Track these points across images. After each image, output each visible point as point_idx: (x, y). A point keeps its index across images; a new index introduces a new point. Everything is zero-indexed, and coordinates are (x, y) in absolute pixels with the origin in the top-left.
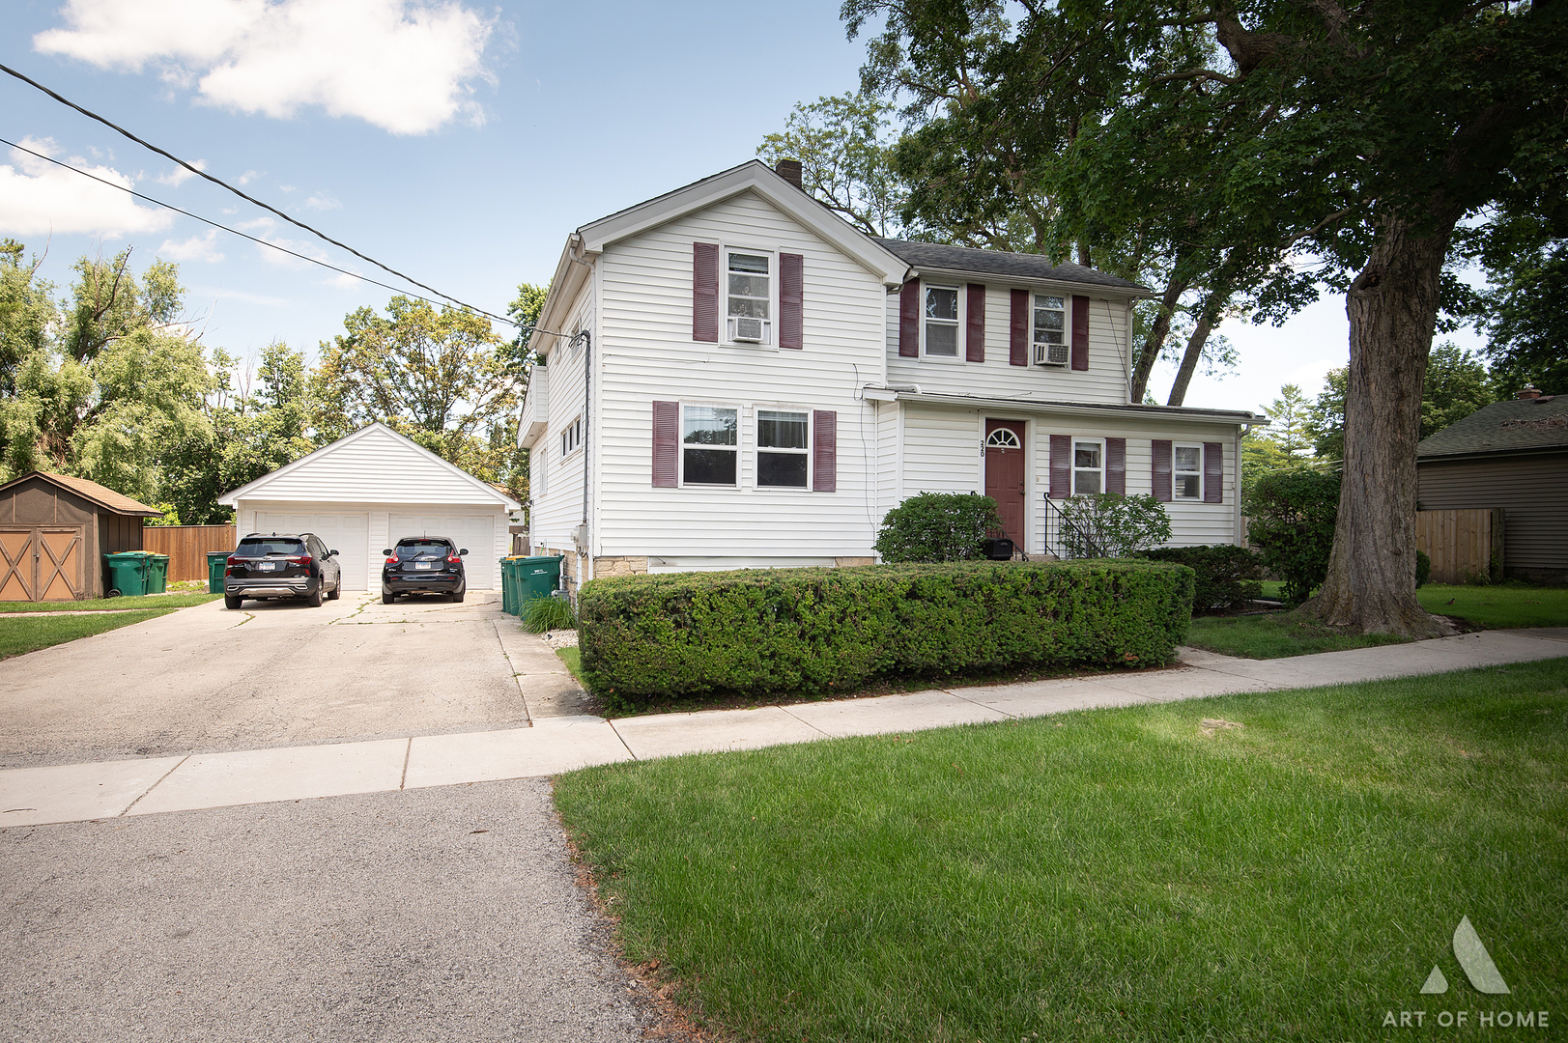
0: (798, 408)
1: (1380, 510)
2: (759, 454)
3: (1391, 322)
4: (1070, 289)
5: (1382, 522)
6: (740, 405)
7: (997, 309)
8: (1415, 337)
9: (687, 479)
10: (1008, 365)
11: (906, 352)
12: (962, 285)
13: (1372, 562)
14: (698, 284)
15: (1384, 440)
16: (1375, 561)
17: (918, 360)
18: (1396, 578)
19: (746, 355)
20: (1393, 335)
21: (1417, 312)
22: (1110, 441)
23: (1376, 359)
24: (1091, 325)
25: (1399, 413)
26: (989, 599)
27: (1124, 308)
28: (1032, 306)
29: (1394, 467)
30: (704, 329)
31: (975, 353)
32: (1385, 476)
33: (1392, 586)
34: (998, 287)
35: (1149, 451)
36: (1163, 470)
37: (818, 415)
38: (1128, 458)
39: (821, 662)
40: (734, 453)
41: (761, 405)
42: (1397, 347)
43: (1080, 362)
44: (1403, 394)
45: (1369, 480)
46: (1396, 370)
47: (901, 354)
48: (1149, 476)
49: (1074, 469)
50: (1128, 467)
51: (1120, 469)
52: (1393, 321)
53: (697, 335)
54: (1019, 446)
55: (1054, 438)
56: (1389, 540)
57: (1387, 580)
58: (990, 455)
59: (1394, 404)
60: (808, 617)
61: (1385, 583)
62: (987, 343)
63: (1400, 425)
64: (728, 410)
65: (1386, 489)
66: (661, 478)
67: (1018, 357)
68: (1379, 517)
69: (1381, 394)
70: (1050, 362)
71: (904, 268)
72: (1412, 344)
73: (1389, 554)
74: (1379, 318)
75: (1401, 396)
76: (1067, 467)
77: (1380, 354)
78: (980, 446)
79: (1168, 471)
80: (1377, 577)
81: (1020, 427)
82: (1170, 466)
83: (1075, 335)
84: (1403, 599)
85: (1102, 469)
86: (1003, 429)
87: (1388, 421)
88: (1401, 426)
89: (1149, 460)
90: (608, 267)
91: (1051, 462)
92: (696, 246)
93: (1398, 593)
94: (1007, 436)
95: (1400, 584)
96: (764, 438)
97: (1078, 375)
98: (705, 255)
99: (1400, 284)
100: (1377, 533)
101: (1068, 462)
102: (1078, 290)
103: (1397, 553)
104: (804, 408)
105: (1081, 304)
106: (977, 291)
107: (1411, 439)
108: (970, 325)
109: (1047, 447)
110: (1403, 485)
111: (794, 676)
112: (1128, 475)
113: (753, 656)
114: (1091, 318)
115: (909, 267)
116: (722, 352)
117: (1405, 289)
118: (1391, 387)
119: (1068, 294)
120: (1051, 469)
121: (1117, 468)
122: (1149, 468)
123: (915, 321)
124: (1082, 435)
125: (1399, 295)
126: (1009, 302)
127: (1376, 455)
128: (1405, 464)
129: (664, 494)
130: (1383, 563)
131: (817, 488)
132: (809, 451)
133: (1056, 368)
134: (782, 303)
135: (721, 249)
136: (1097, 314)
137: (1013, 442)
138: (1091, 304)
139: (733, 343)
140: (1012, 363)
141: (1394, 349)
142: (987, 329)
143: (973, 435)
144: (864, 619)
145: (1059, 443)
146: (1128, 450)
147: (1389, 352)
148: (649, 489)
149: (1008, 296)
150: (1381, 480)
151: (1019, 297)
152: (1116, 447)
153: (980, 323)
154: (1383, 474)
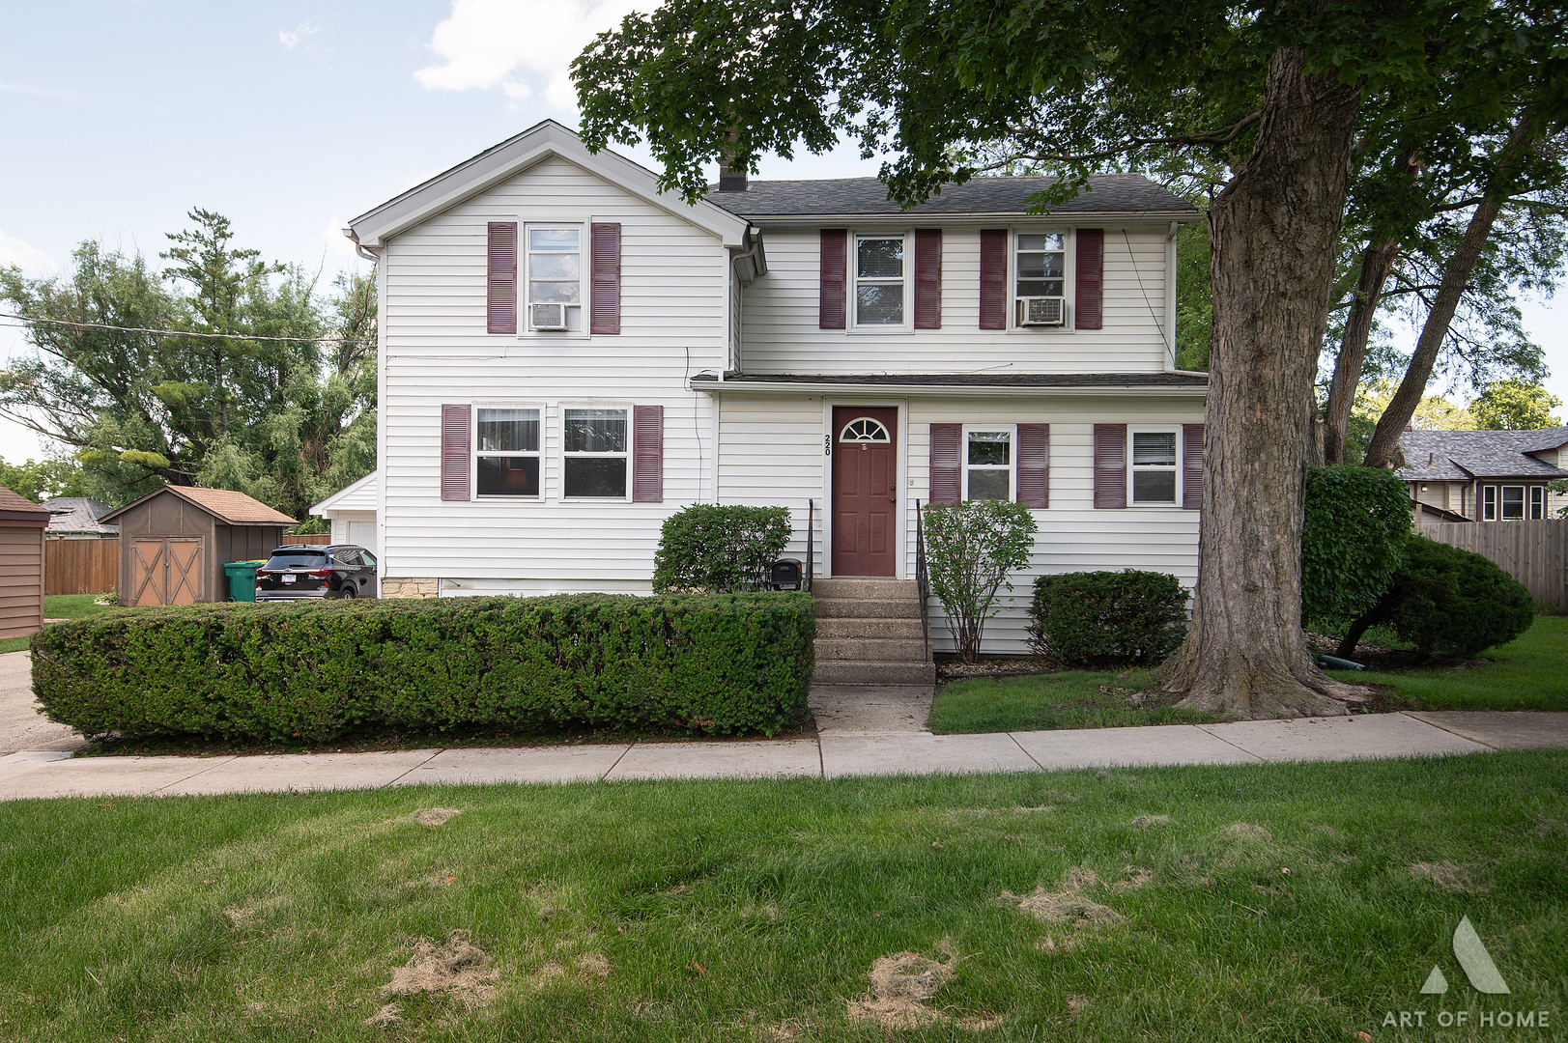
0: (614, 404)
1: (1229, 525)
2: (567, 459)
3: (1244, 246)
4: (1075, 223)
5: (1231, 542)
6: (542, 404)
7: (961, 260)
8: (1279, 264)
9: (481, 491)
10: (977, 330)
11: (829, 324)
12: (908, 232)
13: (1218, 601)
14: (493, 266)
15: (1235, 421)
16: (1221, 600)
17: (845, 332)
18: (1248, 625)
19: (552, 346)
20: (1248, 264)
21: (1283, 226)
22: (1023, 429)
23: (1226, 301)
24: (1106, 266)
25: (1257, 380)
26: (482, 644)
27: (1163, 239)
28: (1013, 249)
29: (1249, 461)
30: (500, 320)
31: (928, 316)
32: (1236, 474)
33: (1242, 638)
34: (961, 229)
35: (1089, 439)
36: (1112, 465)
37: (638, 410)
38: (1054, 451)
39: (275, 708)
40: (536, 460)
41: (569, 403)
42: (1255, 282)
43: (1089, 316)
44: (1261, 351)
45: (1218, 480)
46: (1254, 316)
47: (822, 327)
48: (1090, 473)
49: (966, 467)
50: (1054, 462)
51: (1040, 465)
52: (1249, 242)
53: (492, 327)
54: (888, 440)
55: (936, 429)
56: (1241, 569)
57: (1234, 628)
58: (837, 452)
59: (1248, 367)
60: (254, 659)
61: (1231, 634)
62: (944, 303)
63: (1259, 398)
64: (528, 411)
65: (1236, 495)
66: (451, 490)
67: (991, 316)
68: (1228, 535)
69: (1231, 354)
70: (1032, 322)
71: (742, 225)
72: (1275, 276)
73: (1240, 590)
74: (1227, 241)
75: (1259, 355)
76: (955, 465)
77: (1232, 294)
78: (824, 442)
79: (1119, 466)
80: (1222, 622)
81: (889, 415)
82: (1123, 459)
83: (1080, 283)
84: (1256, 657)
85: (1012, 468)
86: (865, 419)
87: (1239, 393)
88: (1262, 399)
89: (1090, 451)
90: (392, 261)
91: (932, 458)
92: (491, 226)
93: (1249, 648)
94: (871, 427)
95: (1255, 636)
96: (573, 439)
97: (1087, 336)
98: (501, 237)
99: (1258, 187)
100: (1225, 558)
101: (957, 457)
102: (1082, 222)
103: (1251, 589)
104: (621, 404)
105: (1090, 242)
106: (929, 239)
107: (1277, 419)
108: (919, 283)
109: (927, 439)
110: (1266, 487)
111: (244, 724)
112: (1053, 473)
113: (195, 699)
114: (1107, 257)
115: (746, 223)
116: (523, 344)
117: (1266, 195)
118: (1246, 342)
119: (1069, 229)
120: (931, 468)
121: (1034, 464)
122: (1090, 462)
123: (841, 284)
124: (976, 423)
125: (1256, 204)
126: (978, 248)
127: (1226, 443)
128: (1269, 456)
129: (455, 509)
130: (1231, 604)
131: (638, 497)
132: (628, 455)
133: (1053, 329)
134: (594, 282)
135: (520, 228)
136: (1114, 252)
137: (880, 435)
138: (1107, 239)
139: (533, 334)
140: (982, 327)
141: (1251, 284)
142: (944, 285)
143: (815, 428)
144: (322, 662)
145: (943, 436)
146: (1053, 439)
147: (1244, 290)
148: (439, 502)
149: (978, 240)
150: (1231, 480)
151: (992, 240)
152: (1035, 437)
153: (935, 278)
154: (1233, 472)
